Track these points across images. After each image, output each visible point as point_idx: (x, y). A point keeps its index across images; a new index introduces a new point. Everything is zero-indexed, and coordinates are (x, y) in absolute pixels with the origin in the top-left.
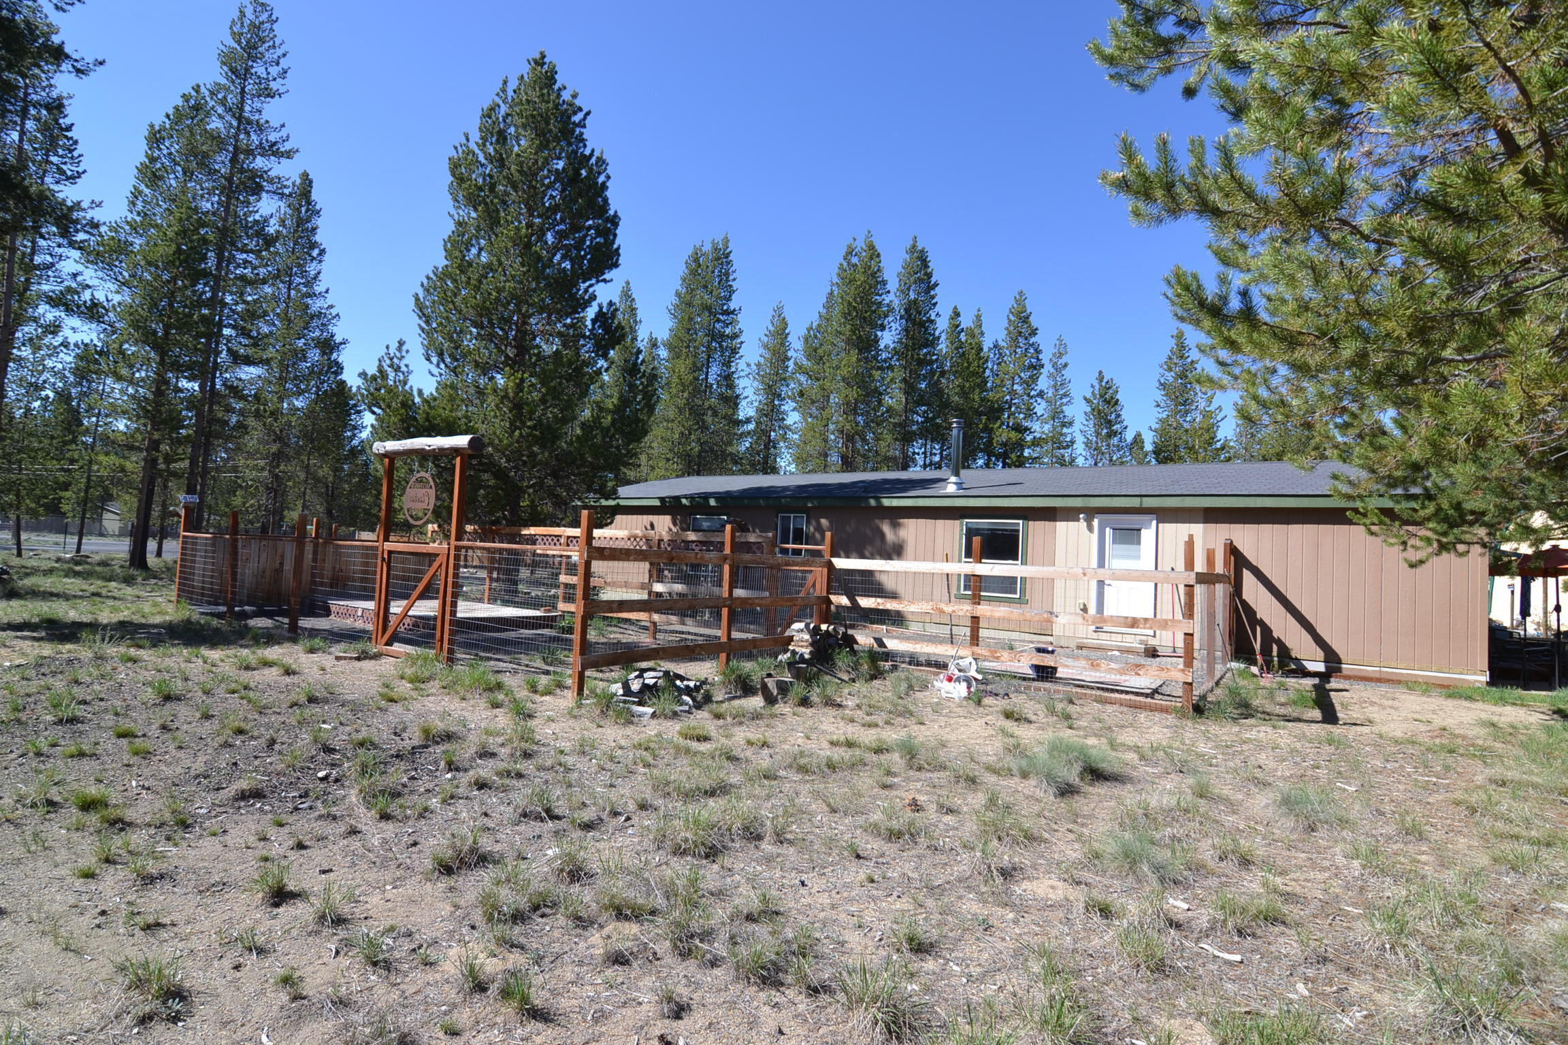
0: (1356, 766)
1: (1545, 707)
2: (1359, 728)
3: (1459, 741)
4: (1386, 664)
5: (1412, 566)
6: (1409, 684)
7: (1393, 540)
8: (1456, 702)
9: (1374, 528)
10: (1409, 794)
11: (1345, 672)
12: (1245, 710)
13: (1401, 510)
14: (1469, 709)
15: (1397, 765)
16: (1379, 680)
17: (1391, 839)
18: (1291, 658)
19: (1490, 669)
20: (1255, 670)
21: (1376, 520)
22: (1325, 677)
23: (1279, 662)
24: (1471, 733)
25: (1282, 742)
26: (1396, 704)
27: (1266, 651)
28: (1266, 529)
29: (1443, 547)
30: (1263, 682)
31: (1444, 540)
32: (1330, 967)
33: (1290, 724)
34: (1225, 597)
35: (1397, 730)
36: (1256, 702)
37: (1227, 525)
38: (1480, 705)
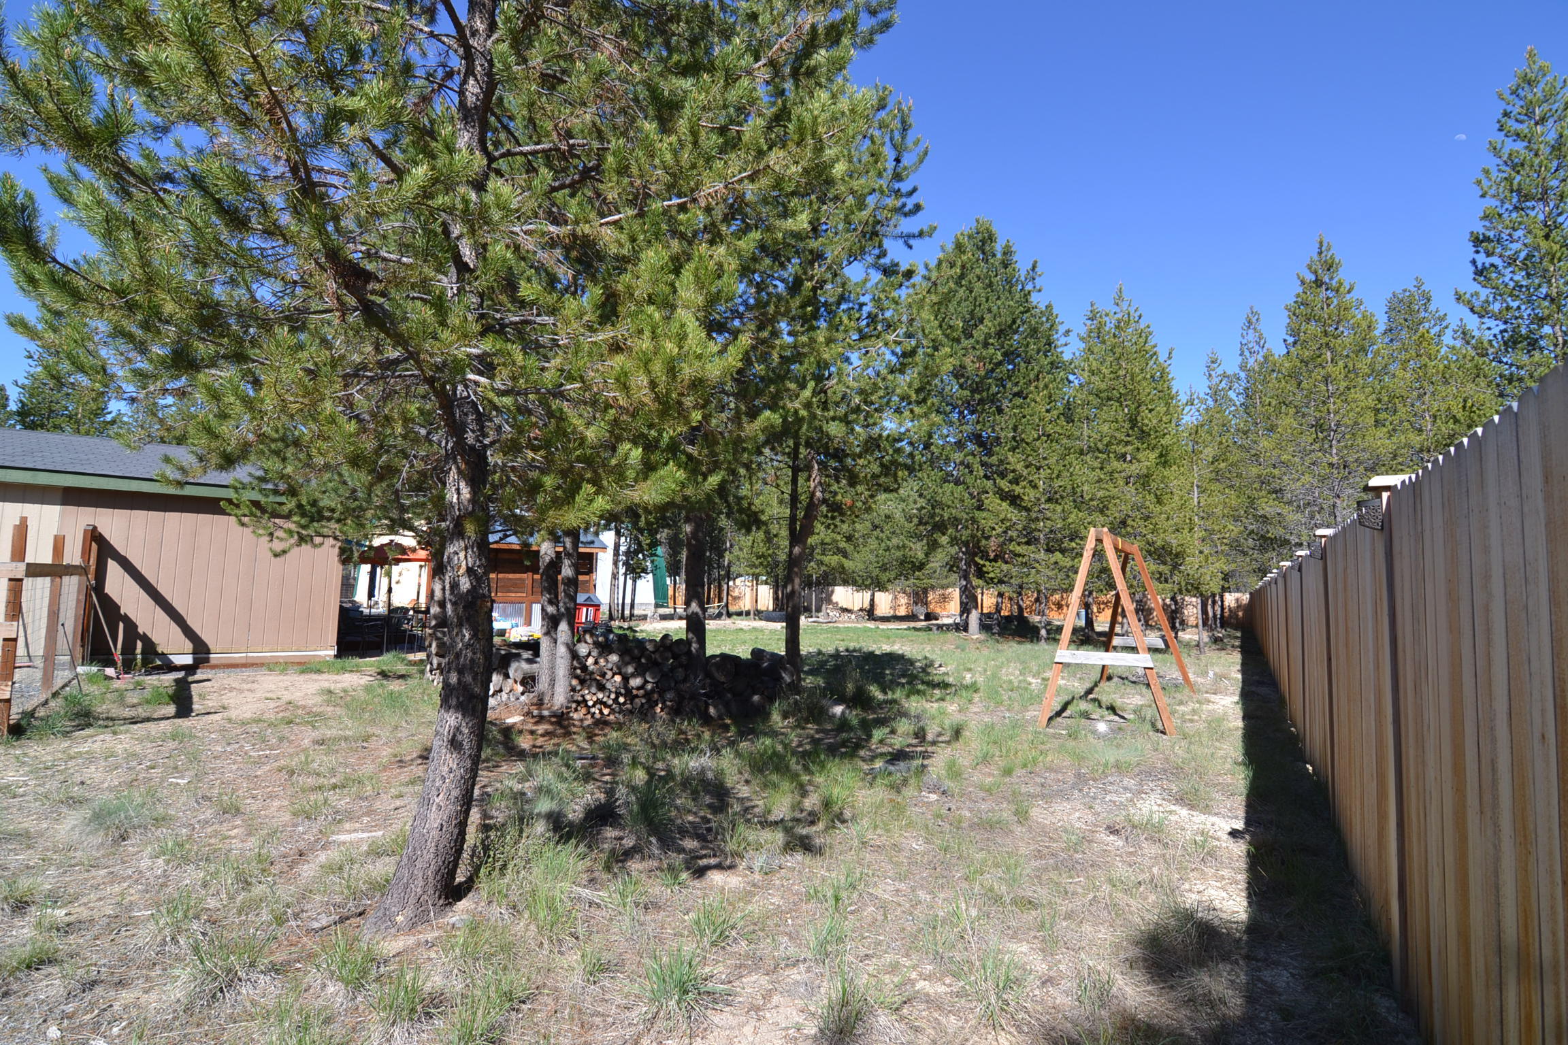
0: (194, 758)
1: (373, 671)
2: (211, 717)
3: (300, 712)
4: (252, 649)
5: (276, 555)
6: (269, 666)
7: (261, 532)
8: (307, 676)
9: (246, 520)
10: (240, 773)
11: (212, 662)
12: (84, 718)
13: (267, 503)
14: (316, 681)
15: (237, 746)
16: (245, 666)
17: (207, 823)
18: (157, 654)
19: (338, 643)
20: (110, 671)
21: (247, 512)
22: (190, 669)
23: (143, 659)
24: (310, 703)
25: (119, 748)
26: (255, 686)
27: (128, 649)
28: (140, 515)
29: (302, 539)
30: (117, 684)
31: (304, 532)
32: (99, 990)
33: (135, 727)
34: (79, 592)
35: (246, 712)
36: (100, 709)
37: (93, 509)
38: (325, 676)
